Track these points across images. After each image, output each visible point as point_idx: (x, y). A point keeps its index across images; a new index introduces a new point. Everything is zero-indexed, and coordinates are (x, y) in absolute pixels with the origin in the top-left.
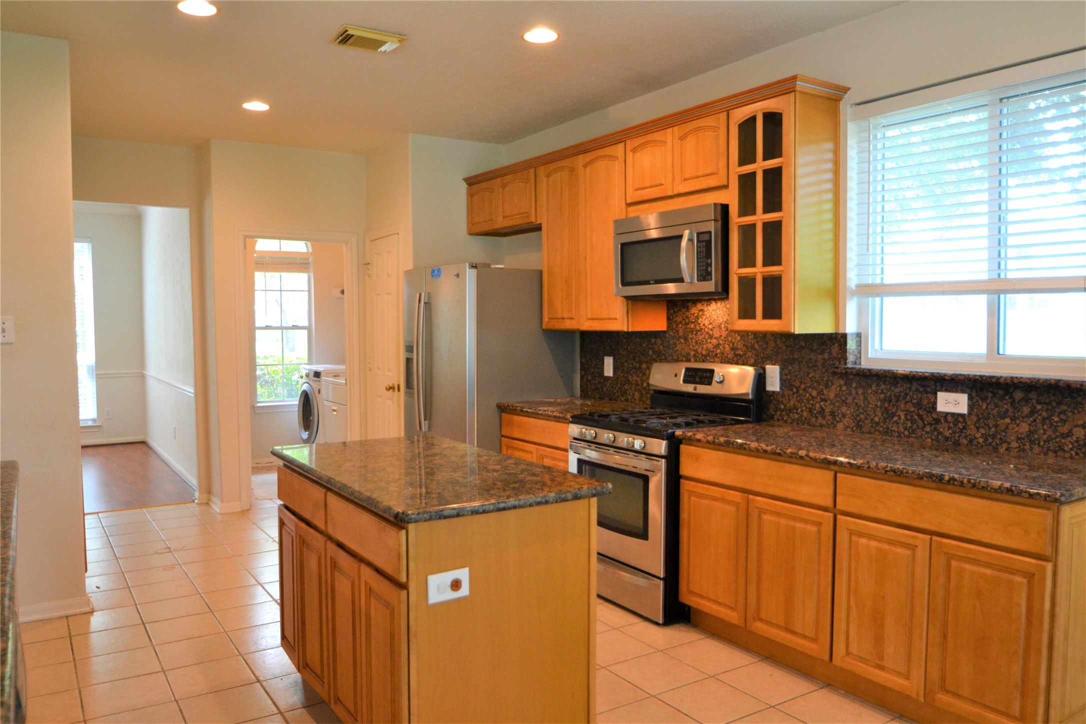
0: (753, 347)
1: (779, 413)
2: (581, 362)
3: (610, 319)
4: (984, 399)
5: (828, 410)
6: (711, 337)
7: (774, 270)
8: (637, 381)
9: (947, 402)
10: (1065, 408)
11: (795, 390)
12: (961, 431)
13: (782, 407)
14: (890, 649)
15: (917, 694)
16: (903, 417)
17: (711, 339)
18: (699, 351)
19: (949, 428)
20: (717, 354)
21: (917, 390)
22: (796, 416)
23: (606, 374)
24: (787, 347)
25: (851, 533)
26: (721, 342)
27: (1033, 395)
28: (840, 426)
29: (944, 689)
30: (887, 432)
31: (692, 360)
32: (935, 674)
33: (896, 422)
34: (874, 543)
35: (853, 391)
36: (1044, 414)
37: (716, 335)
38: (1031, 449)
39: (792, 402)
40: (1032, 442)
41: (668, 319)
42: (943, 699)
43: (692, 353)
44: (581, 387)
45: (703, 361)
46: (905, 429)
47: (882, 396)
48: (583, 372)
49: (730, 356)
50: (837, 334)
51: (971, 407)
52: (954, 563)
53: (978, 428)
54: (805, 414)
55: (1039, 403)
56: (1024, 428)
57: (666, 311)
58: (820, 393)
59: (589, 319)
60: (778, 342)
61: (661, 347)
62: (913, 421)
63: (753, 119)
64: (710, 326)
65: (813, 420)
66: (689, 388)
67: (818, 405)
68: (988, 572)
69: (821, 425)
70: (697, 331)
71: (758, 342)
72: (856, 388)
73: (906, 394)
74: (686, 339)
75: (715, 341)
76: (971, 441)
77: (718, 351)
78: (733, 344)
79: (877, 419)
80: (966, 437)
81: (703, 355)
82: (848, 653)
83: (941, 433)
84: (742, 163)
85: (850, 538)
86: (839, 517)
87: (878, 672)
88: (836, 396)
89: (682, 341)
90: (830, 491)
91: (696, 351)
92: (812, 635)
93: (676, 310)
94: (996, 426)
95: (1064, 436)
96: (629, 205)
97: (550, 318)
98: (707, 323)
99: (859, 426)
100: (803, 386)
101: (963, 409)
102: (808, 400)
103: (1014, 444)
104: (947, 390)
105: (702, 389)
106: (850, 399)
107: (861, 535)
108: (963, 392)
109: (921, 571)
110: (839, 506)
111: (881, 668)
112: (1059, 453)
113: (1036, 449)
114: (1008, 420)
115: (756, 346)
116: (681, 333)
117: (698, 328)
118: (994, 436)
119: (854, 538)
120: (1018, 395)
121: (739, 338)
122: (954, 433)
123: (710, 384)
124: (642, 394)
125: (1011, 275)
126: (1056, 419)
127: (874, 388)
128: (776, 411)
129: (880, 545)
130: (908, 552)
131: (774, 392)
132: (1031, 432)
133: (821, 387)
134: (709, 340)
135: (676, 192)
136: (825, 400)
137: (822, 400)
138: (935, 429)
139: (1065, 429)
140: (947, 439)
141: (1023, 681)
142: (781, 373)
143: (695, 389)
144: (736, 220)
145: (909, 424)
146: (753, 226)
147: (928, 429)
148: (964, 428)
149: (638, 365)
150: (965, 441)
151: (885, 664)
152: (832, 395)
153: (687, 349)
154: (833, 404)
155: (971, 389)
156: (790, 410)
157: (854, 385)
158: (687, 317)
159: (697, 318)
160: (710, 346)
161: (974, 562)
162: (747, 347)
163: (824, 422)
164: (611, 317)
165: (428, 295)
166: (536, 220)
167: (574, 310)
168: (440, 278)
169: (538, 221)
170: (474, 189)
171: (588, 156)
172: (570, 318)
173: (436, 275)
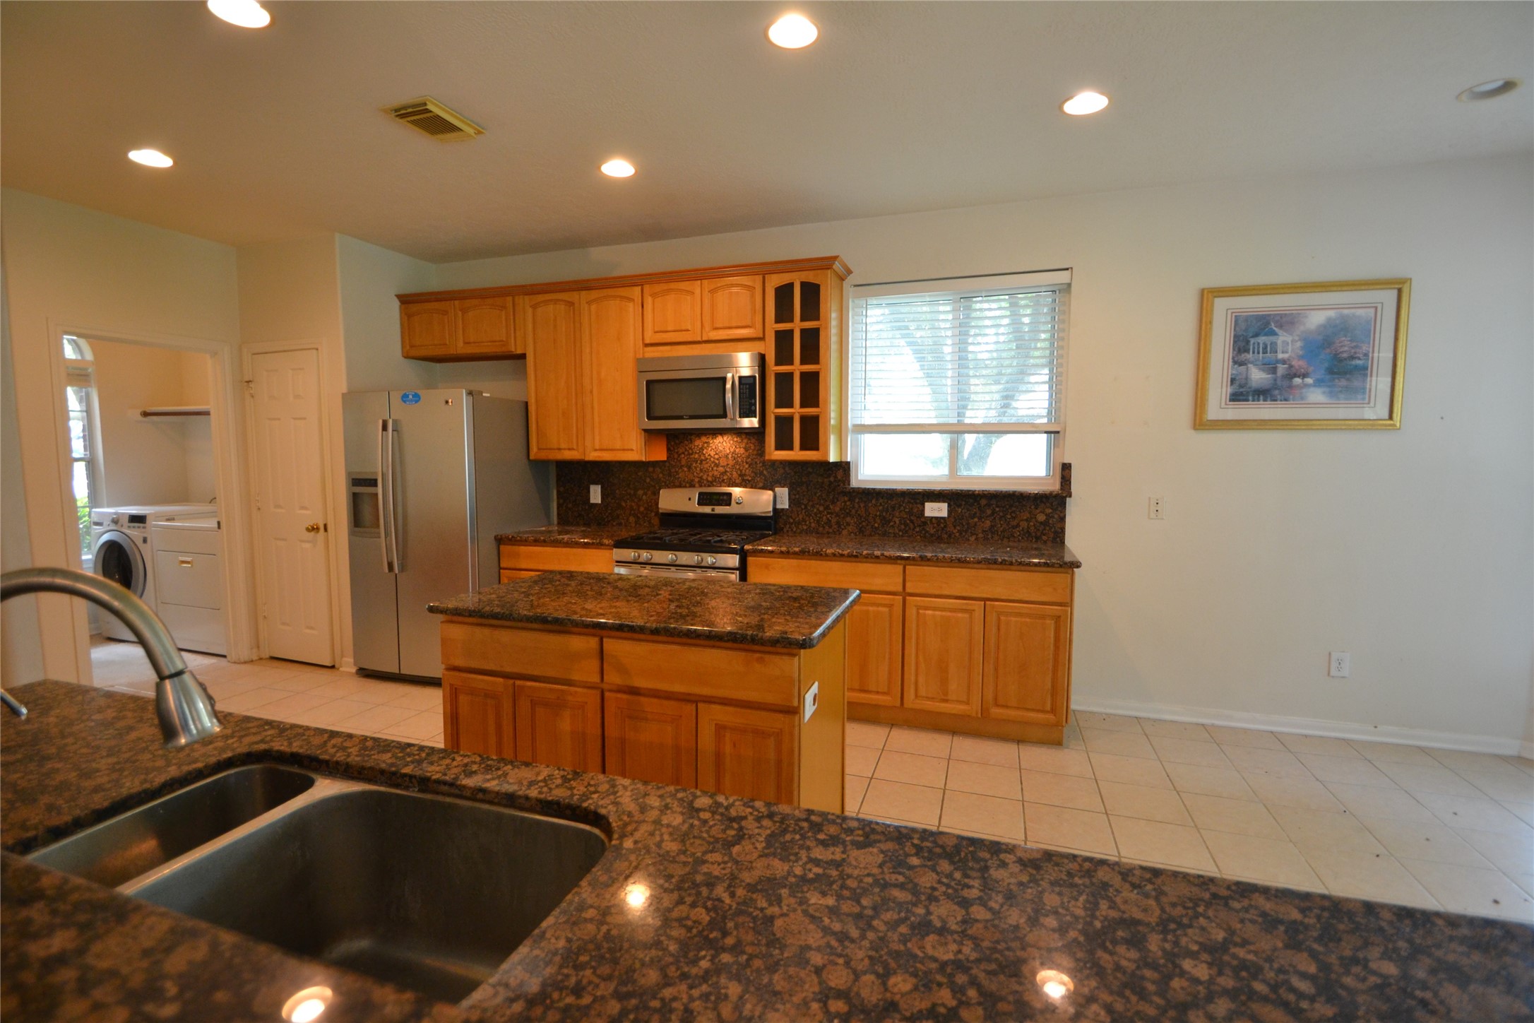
0: (761, 473)
1: (788, 526)
2: (558, 492)
3: (624, 450)
4: (959, 506)
5: (834, 521)
6: (717, 465)
7: (810, 411)
8: (631, 506)
9: (933, 509)
10: (1014, 509)
11: (803, 507)
12: (943, 529)
13: (792, 521)
14: (953, 686)
15: (977, 714)
16: (898, 522)
17: (717, 467)
18: (705, 477)
19: (934, 528)
20: (723, 480)
21: (909, 502)
22: (805, 527)
23: (592, 501)
24: (795, 473)
25: (919, 608)
26: (728, 470)
27: (994, 502)
28: (845, 532)
29: (997, 705)
30: (885, 534)
31: (697, 485)
32: (989, 696)
33: (892, 526)
34: (938, 613)
35: (856, 506)
36: (1001, 514)
37: (721, 464)
38: (992, 537)
39: (801, 517)
40: (992, 533)
41: (668, 450)
42: (996, 711)
43: (697, 480)
44: (558, 514)
45: (709, 486)
46: (900, 531)
47: (881, 508)
48: (561, 501)
49: (737, 481)
50: (841, 462)
51: (950, 512)
52: (1003, 618)
53: (955, 527)
54: (813, 525)
55: (997, 506)
56: (988, 523)
57: (665, 443)
58: (827, 508)
59: (596, 450)
60: (787, 469)
61: (661, 475)
62: (906, 525)
63: (790, 286)
64: (716, 456)
65: (821, 529)
66: (707, 510)
67: (825, 518)
68: (1028, 620)
69: (828, 533)
70: (702, 461)
71: (766, 469)
72: (858, 503)
73: (900, 506)
74: (689, 468)
75: (721, 469)
76: (950, 536)
77: (725, 478)
78: (741, 471)
79: (876, 525)
80: (946, 533)
81: (708, 481)
82: (916, 696)
83: (927, 532)
84: (779, 319)
85: (918, 613)
86: (907, 598)
87: (943, 705)
88: (841, 509)
89: (686, 469)
90: (901, 580)
91: (701, 478)
92: (886, 690)
93: (677, 442)
94: (968, 524)
95: (1014, 527)
96: (647, 345)
97: (539, 449)
98: (712, 453)
99: (861, 531)
100: (811, 503)
101: (944, 514)
102: (816, 514)
103: (981, 535)
104: (932, 501)
105: (720, 510)
106: (853, 511)
107: (926, 608)
108: (944, 502)
109: (978, 628)
110: (908, 590)
111: (946, 701)
112: (1011, 539)
113: (996, 537)
114: (976, 520)
115: (765, 472)
116: (683, 462)
117: (703, 458)
118: (966, 531)
119: (921, 611)
120: (983, 502)
121: (747, 466)
122: (938, 531)
123: (729, 504)
124: (638, 518)
125: (967, 421)
126: (1009, 517)
127: (874, 502)
128: (785, 524)
129: (944, 613)
130: (966, 616)
131: (783, 509)
132: (992, 526)
133: (828, 503)
134: (715, 468)
135: (704, 339)
136: (831, 513)
137: (828, 513)
138: (924, 529)
139: (1015, 523)
140: (932, 535)
141: (1053, 686)
142: (789, 494)
143: (713, 510)
144: (773, 368)
145: (903, 527)
146: (790, 375)
147: (918, 529)
148: (945, 527)
149: (632, 492)
150: (945, 536)
151: (949, 697)
152: (837, 509)
153: (691, 476)
154: (839, 516)
155: (950, 500)
156: (799, 523)
157: (857, 500)
158: (690, 449)
159: (702, 449)
160: (716, 473)
161: (1020, 615)
162: (756, 474)
163: (831, 531)
164: (626, 448)
165: (395, 422)
166: (516, 350)
167: (575, 441)
168: (417, 405)
169: (519, 351)
170: (414, 308)
171: (594, 294)
172: (569, 449)
173: (411, 401)
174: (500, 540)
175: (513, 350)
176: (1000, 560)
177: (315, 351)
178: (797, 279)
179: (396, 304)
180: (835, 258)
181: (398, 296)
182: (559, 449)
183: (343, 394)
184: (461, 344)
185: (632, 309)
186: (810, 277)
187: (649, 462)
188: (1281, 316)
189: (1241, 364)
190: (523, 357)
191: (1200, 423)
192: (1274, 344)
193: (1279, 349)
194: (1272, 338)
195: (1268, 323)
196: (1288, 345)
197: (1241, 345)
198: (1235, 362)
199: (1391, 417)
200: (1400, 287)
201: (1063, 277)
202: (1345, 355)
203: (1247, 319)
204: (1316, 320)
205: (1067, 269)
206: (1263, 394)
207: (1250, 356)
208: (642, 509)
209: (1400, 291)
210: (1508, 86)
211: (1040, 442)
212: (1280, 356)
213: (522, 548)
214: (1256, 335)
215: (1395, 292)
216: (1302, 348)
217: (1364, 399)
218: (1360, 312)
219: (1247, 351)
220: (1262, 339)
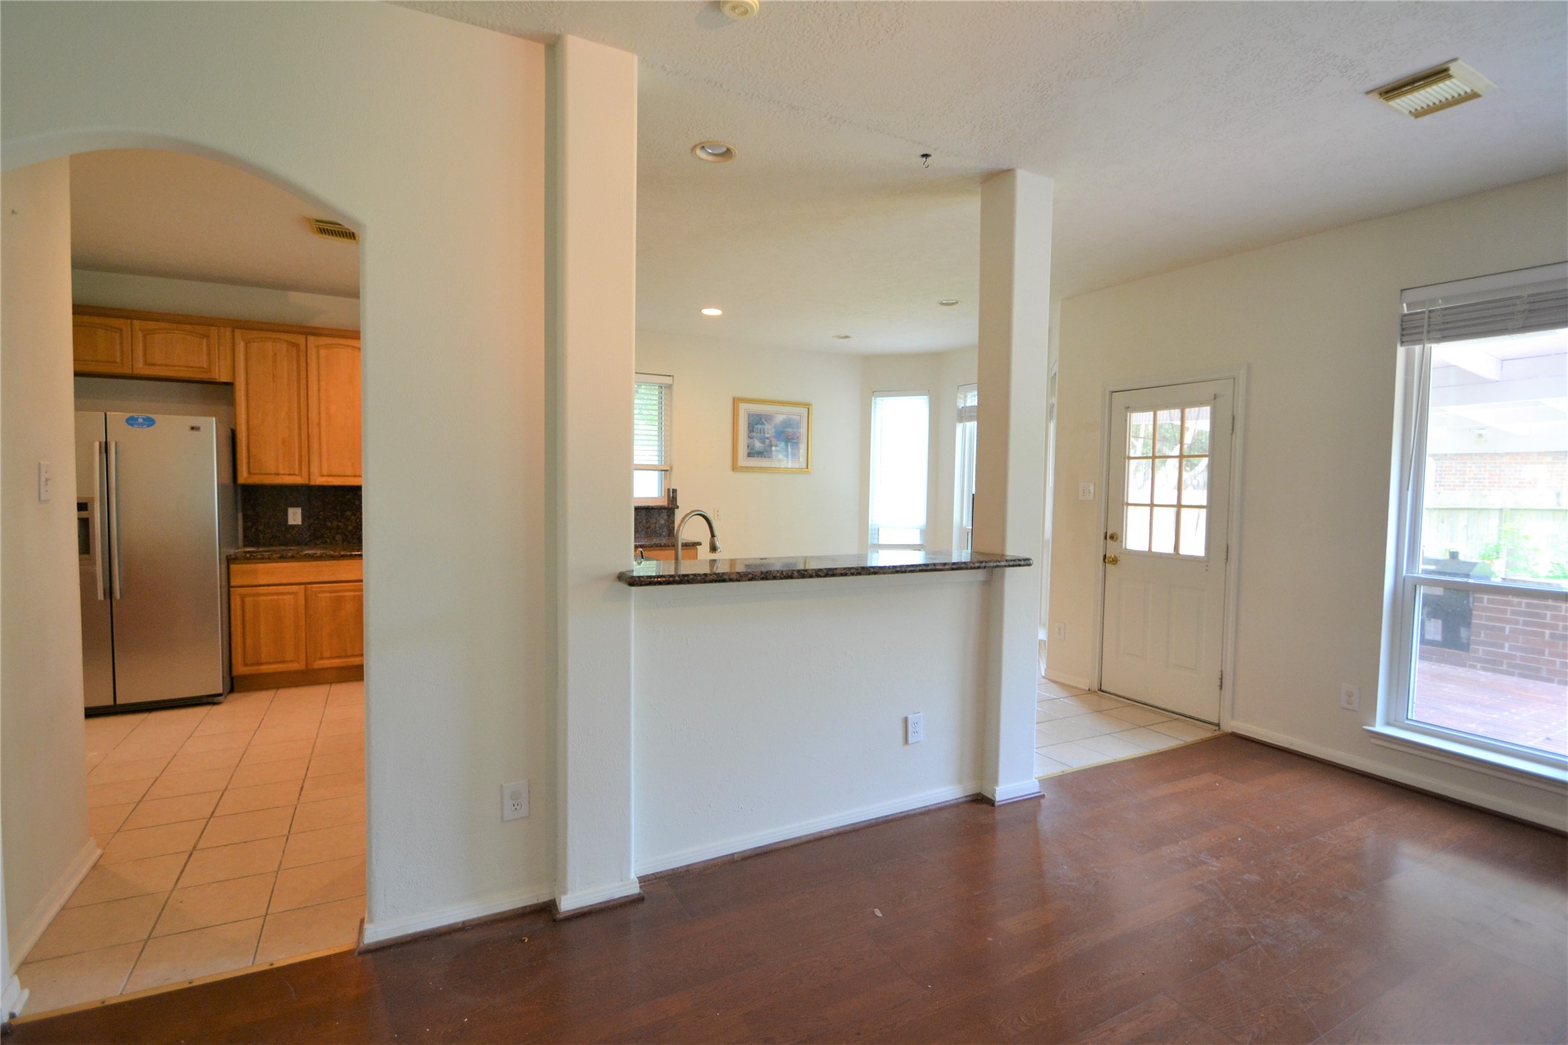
2: (245, 515)
8: (338, 526)
23: (291, 522)
44: (245, 537)
48: (249, 524)
97: (250, 474)
124: (347, 536)
149: (339, 514)
165: (114, 444)
166: (219, 377)
167: (297, 466)
168: (150, 428)
169: (223, 379)
171: (324, 341)
172: (290, 475)
173: (142, 424)
174: (227, 560)
175: (217, 377)
182: (278, 474)
188: (766, 415)
189: (751, 438)
190: (230, 385)
191: (735, 467)
192: (764, 429)
193: (766, 432)
194: (763, 426)
195: (761, 419)
196: (769, 430)
197: (751, 428)
198: (749, 437)
199: (807, 468)
200: (808, 406)
201: (668, 381)
202: (790, 437)
203: (753, 415)
204: (779, 419)
205: (670, 376)
206: (760, 454)
207: (754, 434)
208: (350, 528)
209: (808, 409)
210: (847, 337)
211: (655, 476)
212: (767, 435)
213: (261, 566)
214: (757, 424)
215: (807, 409)
216: (775, 432)
217: (795, 455)
218: (795, 417)
219: (753, 432)
220: (759, 426)
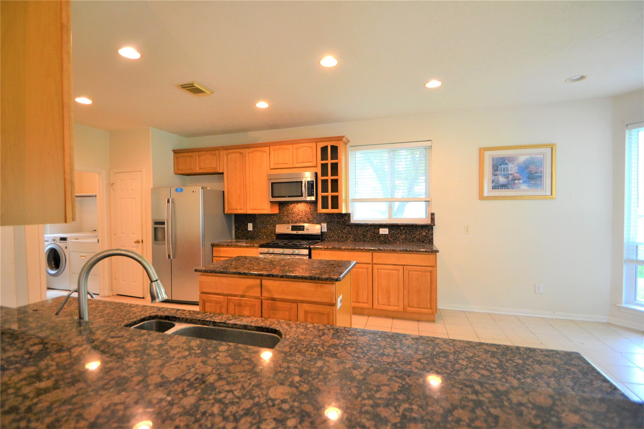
0: (316, 218)
1: (326, 238)
2: (235, 226)
4: (393, 230)
5: (344, 236)
6: (298, 215)
7: (335, 194)
8: (265, 231)
9: (383, 231)
10: (413, 230)
11: (332, 231)
12: (387, 239)
13: (328, 236)
14: (392, 299)
15: (402, 310)
16: (369, 236)
18: (294, 220)
19: (383, 238)
21: (373, 228)
22: (333, 239)
23: (249, 229)
24: (329, 217)
25: (378, 269)
26: (303, 217)
27: (406, 228)
28: (349, 240)
29: (409, 306)
30: (364, 241)
31: (291, 223)
32: (406, 303)
33: (367, 238)
34: (385, 271)
35: (353, 230)
36: (409, 233)
37: (300, 214)
38: (406, 242)
39: (331, 235)
40: (406, 240)
41: (279, 209)
42: (409, 309)
43: (290, 221)
44: (235, 235)
45: (295, 223)
46: (370, 239)
47: (363, 231)
48: (236, 230)
49: (306, 221)
50: (347, 213)
51: (389, 232)
52: (410, 272)
53: (391, 238)
54: (336, 238)
55: (407, 230)
56: (404, 236)
57: (278, 206)
58: (342, 231)
59: (251, 210)
60: (326, 216)
61: (276, 219)
62: (372, 237)
63: (326, 147)
64: (298, 212)
65: (339, 239)
66: (295, 232)
67: (341, 235)
68: (420, 273)
69: (342, 241)
70: (292, 213)
71: (318, 216)
72: (354, 229)
73: (370, 230)
74: (288, 216)
75: (300, 217)
76: (389, 241)
77: (302, 220)
78: (308, 217)
79: (361, 238)
80: (388, 240)
81: (295, 221)
82: (378, 304)
83: (381, 240)
84: (322, 159)
85: (378, 271)
86: (374, 265)
87: (388, 307)
88: (347, 232)
89: (286, 217)
90: (371, 258)
91: (292, 220)
92: (366, 302)
93: (283, 206)
94: (396, 236)
95: (414, 238)
96: (271, 169)
97: (228, 209)
98: (297, 210)
99: (355, 240)
100: (335, 229)
101: (387, 233)
102: (337, 234)
103: (401, 241)
104: (382, 228)
105: (300, 232)
106: (352, 232)
107: (381, 269)
108: (387, 228)
109: (401, 276)
110: (374, 262)
111: (390, 305)
112: (413, 242)
113: (407, 241)
114: (399, 235)
115: (317, 218)
116: (285, 214)
117: (293, 212)
118: (396, 239)
119: (379, 270)
120: (402, 228)
121: (310, 215)
122: (385, 239)
123: (303, 230)
124: (267, 236)
125: (395, 197)
126: (412, 233)
127: (360, 228)
128: (325, 238)
129: (388, 271)
130: (397, 272)
131: (324, 232)
132: (406, 237)
133: (342, 229)
134: (298, 216)
135: (294, 166)
136: (344, 233)
137: (342, 233)
138: (379, 239)
139: (414, 236)
140: (383, 241)
141: (430, 299)
142: (327, 226)
143: (297, 232)
144: (320, 178)
145: (371, 238)
146: (327, 180)
147: (377, 239)
148: (388, 238)
149: (265, 226)
150: (388, 241)
151: (391, 304)
152: (346, 232)
153: (288, 219)
154: (346, 234)
155: (389, 227)
156: (331, 237)
157: (353, 228)
158: (288, 208)
159: (293, 209)
160: (298, 218)
161: (416, 271)
162: (314, 218)
163: (343, 240)
164: (263, 208)
165: (172, 199)
166: (220, 170)
167: (243, 206)
168: (182, 192)
169: (221, 172)
170: (179, 155)
171: (251, 150)
172: (240, 209)
173: (179, 191)
174: (213, 245)
175: (219, 171)
176: (408, 250)
177: (140, 172)
178: (329, 144)
179: (172, 153)
180: (343, 137)
181: (173, 151)
182: (237, 209)
183: (151, 189)
184: (198, 169)
185: (266, 155)
186: (334, 144)
187: (272, 214)
188: (509, 157)
189: (496, 175)
190: (223, 173)
191: (482, 197)
192: (507, 168)
193: (509, 170)
194: (507, 166)
195: (505, 160)
196: (512, 168)
197: (495, 168)
198: (493, 175)
199: (552, 195)
200: (552, 147)
201: (429, 143)
202: (533, 172)
203: (497, 159)
204: (522, 159)
205: (430, 141)
206: (504, 186)
207: (499, 172)
208: (269, 232)
209: (552, 148)
210: (582, 77)
211: (422, 205)
212: (510, 172)
213: (222, 248)
214: (501, 165)
215: (550, 149)
216: (518, 169)
217: (542, 188)
218: (538, 156)
219: (498, 170)
220: (503, 166)
